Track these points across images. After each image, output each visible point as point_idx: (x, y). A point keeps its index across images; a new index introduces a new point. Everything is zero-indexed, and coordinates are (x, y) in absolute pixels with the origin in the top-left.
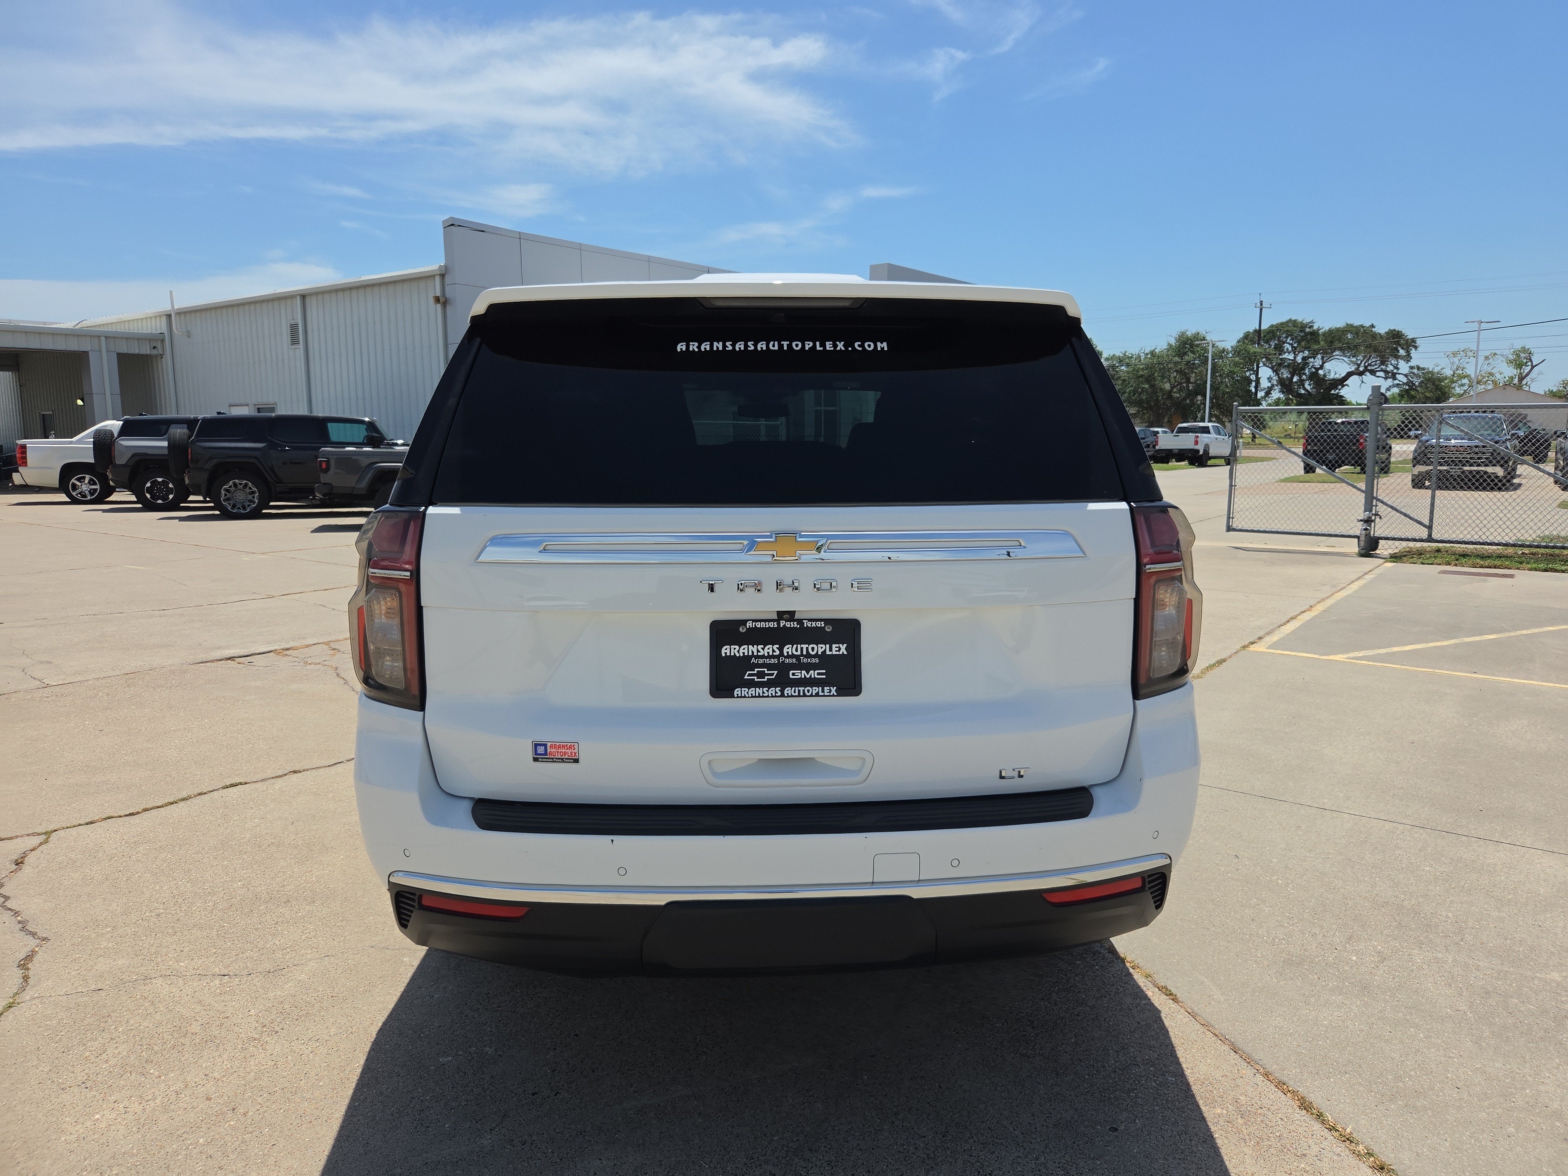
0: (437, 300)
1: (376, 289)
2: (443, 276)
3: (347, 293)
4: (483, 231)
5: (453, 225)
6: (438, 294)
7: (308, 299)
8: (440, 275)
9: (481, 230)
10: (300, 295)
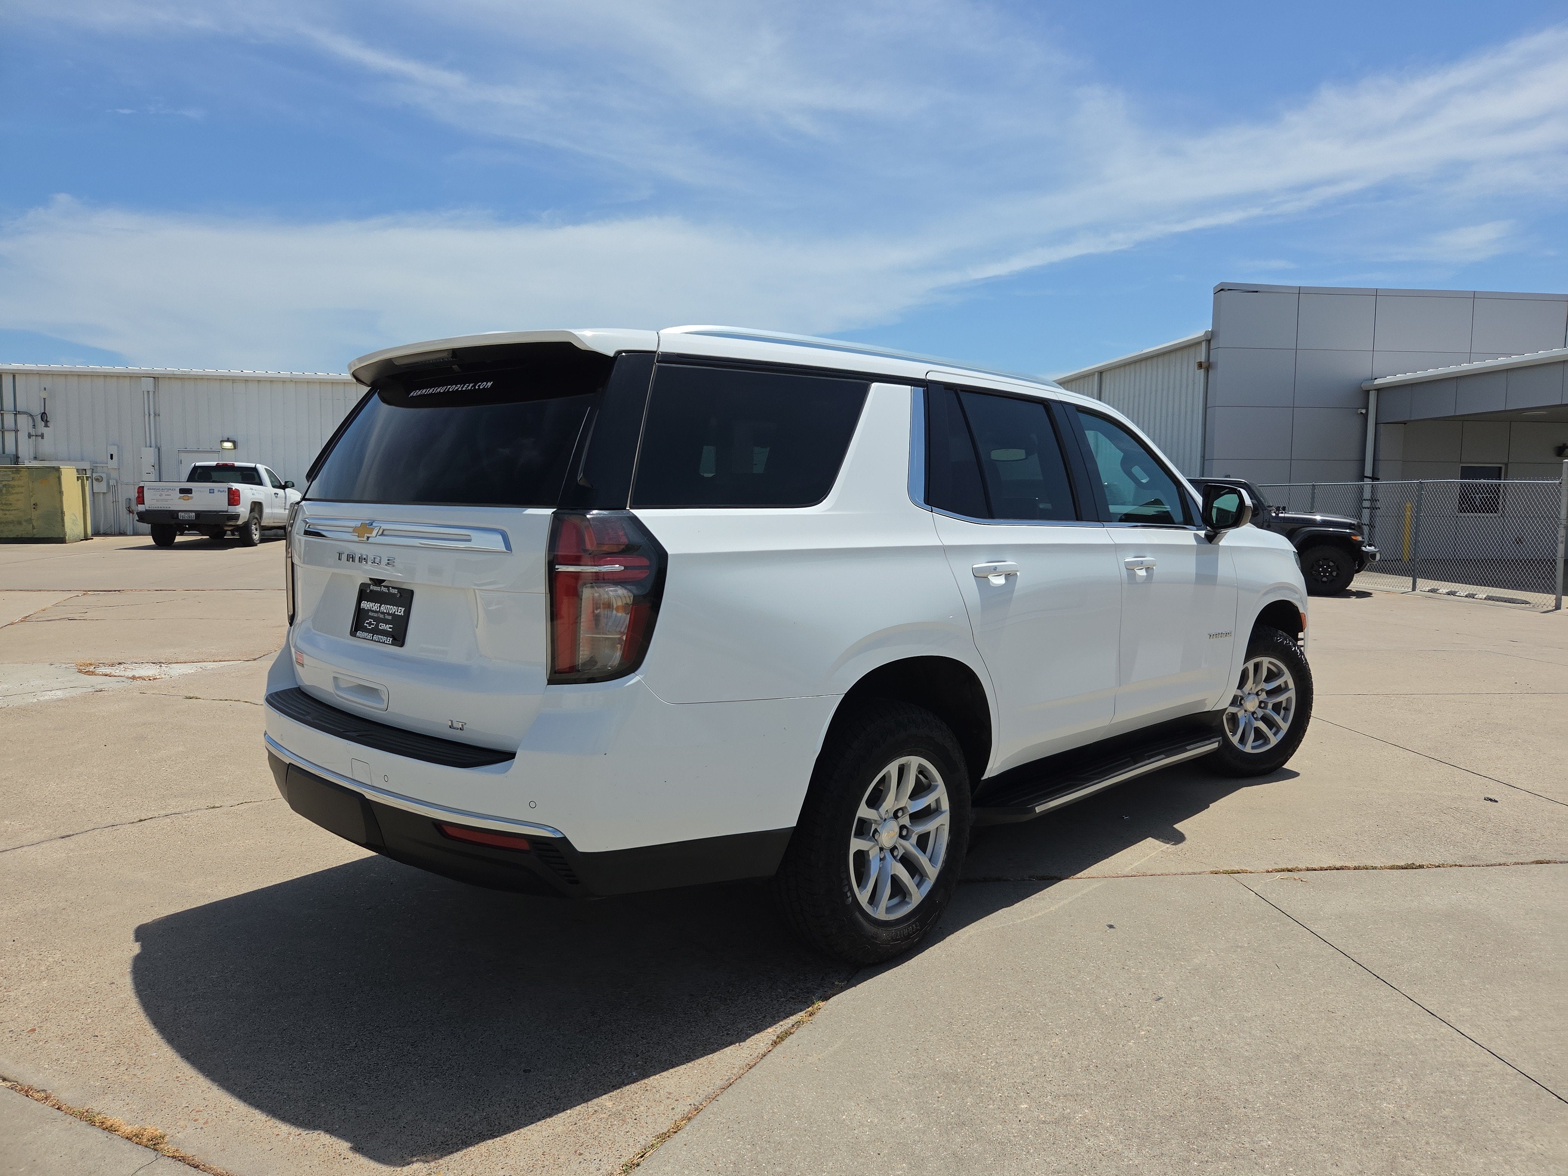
0: (1200, 365)
1: (1155, 360)
2: (1209, 341)
3: (1132, 366)
4: (1257, 292)
5: (1222, 290)
6: (1203, 360)
7: (1104, 375)
8: (1207, 340)
9: (1254, 290)
10: (1098, 372)
